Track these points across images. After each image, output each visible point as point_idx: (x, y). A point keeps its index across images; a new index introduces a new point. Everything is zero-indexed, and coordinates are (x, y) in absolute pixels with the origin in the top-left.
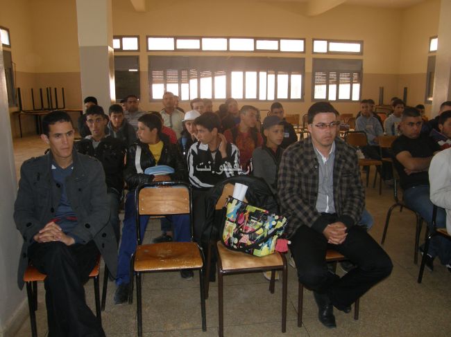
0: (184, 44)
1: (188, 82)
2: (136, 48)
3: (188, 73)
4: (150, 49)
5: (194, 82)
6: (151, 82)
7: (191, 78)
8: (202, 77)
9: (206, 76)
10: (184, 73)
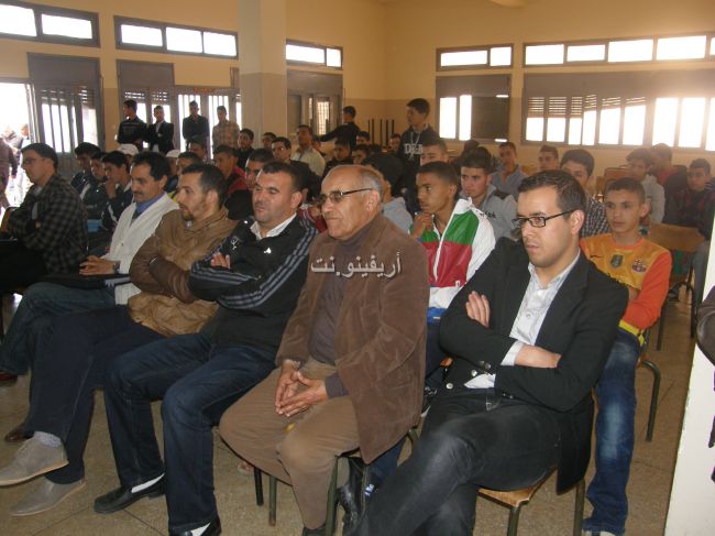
0: (580, 54)
1: (582, 116)
2: (509, 63)
3: (584, 100)
4: (528, 62)
5: (590, 115)
6: (525, 114)
7: (587, 110)
8: (605, 107)
9: (612, 106)
10: (577, 100)
